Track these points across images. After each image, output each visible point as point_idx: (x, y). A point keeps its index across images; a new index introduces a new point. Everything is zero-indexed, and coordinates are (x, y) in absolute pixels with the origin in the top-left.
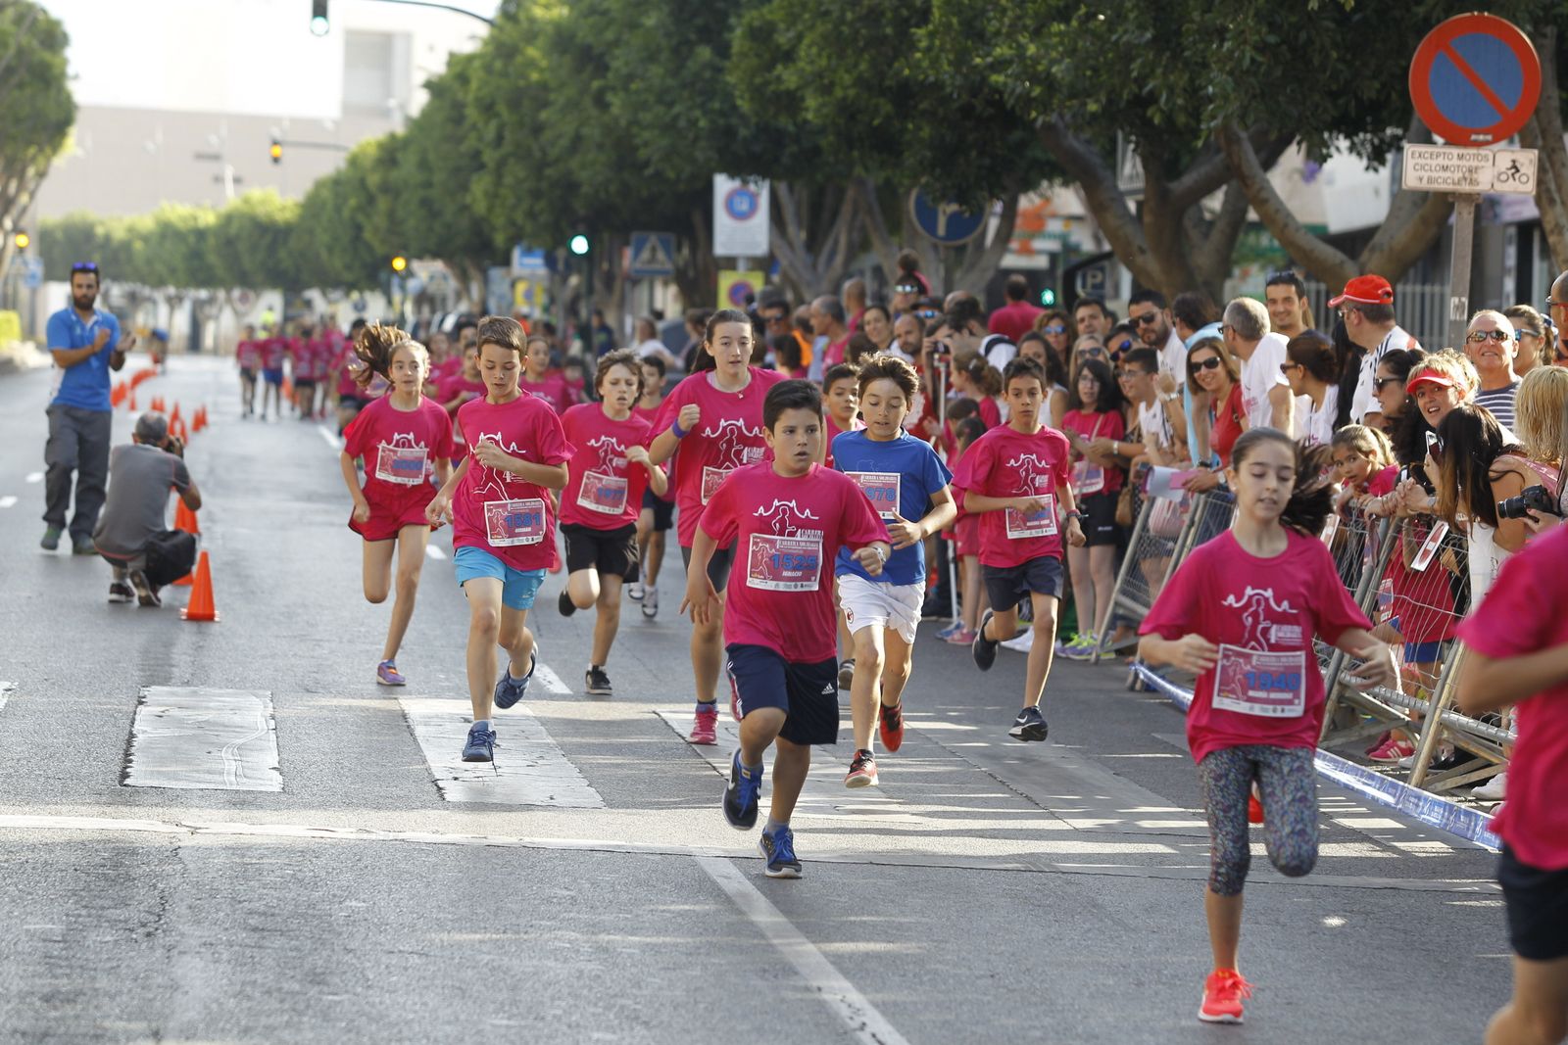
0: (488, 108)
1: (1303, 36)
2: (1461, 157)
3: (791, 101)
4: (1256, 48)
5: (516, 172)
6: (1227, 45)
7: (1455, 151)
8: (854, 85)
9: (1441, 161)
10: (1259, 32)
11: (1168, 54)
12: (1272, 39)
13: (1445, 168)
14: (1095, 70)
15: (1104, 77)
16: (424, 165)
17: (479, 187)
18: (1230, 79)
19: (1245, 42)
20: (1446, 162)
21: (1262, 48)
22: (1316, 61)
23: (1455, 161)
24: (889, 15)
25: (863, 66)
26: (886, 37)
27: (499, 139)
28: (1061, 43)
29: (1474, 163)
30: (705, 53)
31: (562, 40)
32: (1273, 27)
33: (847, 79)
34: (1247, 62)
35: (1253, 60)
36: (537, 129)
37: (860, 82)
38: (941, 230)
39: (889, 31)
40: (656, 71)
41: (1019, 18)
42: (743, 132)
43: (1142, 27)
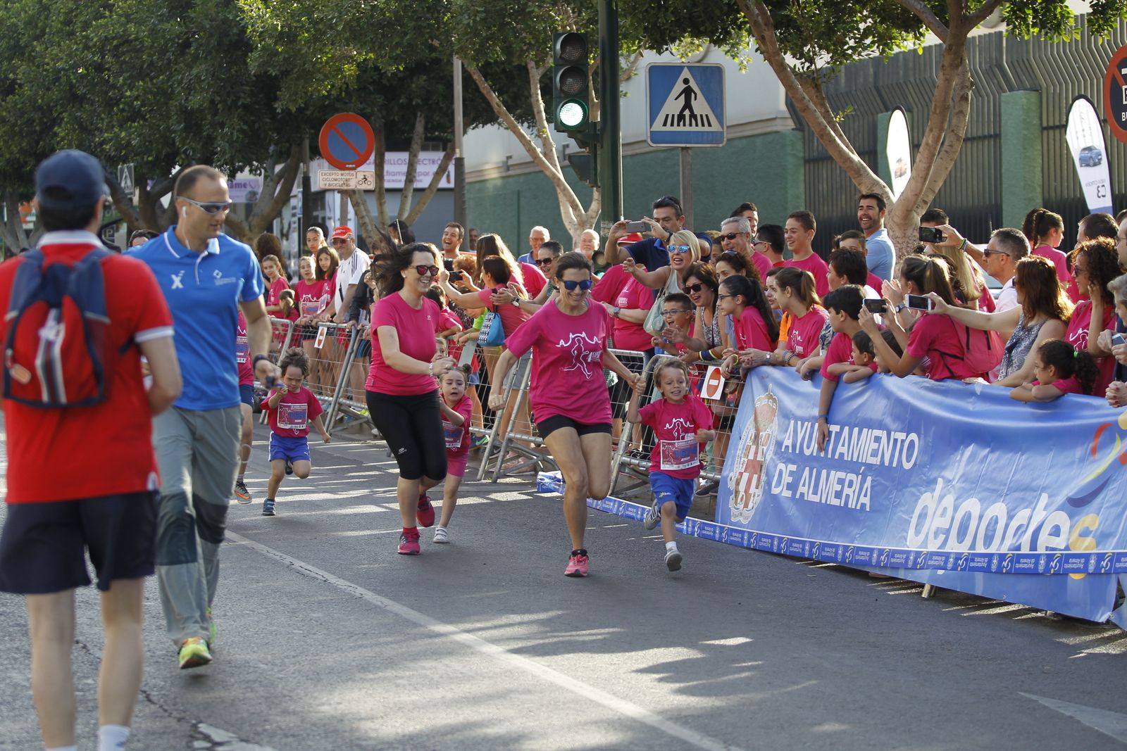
1: (256, 126)
2: (342, 175)
4: (238, 131)
6: (226, 130)
7: (340, 172)
8: (18, 153)
9: (334, 176)
10: (239, 124)
11: (192, 134)
12: (245, 127)
13: (336, 180)
14: (150, 142)
15: (154, 145)
18: (227, 144)
19: (234, 129)
20: (336, 177)
21: (241, 131)
22: (262, 136)
23: (340, 177)
24: (37, 121)
26: (35, 131)
28: (136, 131)
29: (348, 177)
32: (245, 123)
34: (235, 138)
35: (238, 137)
37: (22, 151)
39: (37, 128)
41: (110, 122)
43: (179, 123)
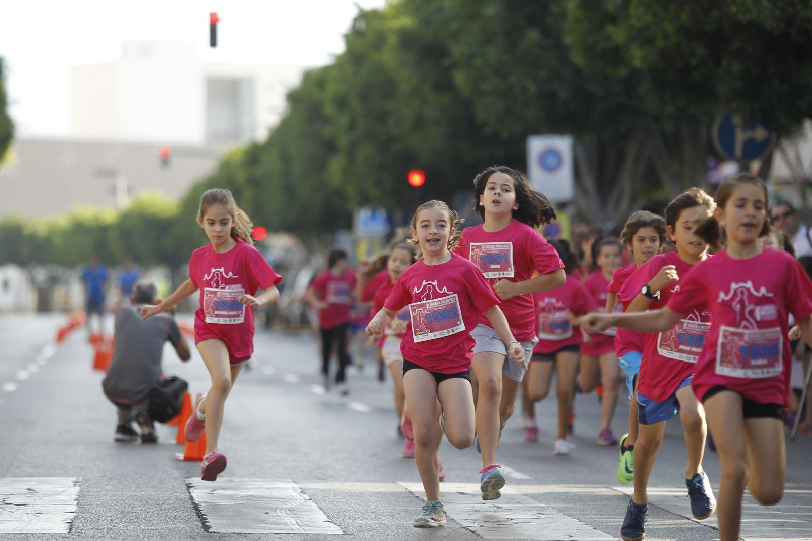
0: (342, 103)
3: (616, 54)
5: (366, 151)
16: (285, 158)
17: (336, 166)
25: (685, 17)
27: (352, 127)
30: (533, 35)
31: (407, 40)
33: (669, 28)
36: (382, 117)
38: (738, 151)
40: (494, 53)
42: (564, 94)
